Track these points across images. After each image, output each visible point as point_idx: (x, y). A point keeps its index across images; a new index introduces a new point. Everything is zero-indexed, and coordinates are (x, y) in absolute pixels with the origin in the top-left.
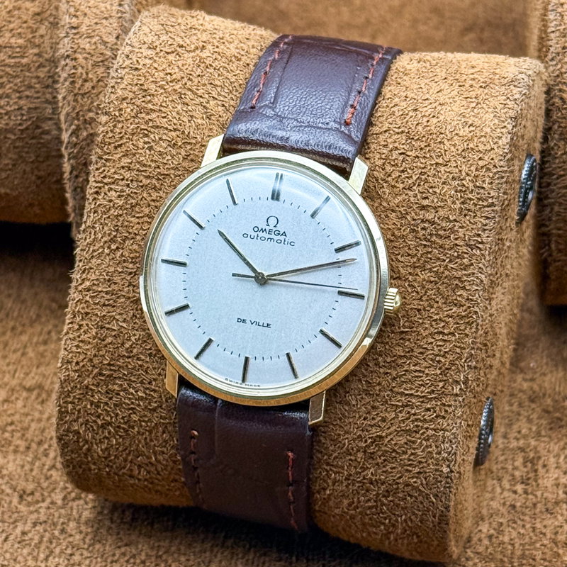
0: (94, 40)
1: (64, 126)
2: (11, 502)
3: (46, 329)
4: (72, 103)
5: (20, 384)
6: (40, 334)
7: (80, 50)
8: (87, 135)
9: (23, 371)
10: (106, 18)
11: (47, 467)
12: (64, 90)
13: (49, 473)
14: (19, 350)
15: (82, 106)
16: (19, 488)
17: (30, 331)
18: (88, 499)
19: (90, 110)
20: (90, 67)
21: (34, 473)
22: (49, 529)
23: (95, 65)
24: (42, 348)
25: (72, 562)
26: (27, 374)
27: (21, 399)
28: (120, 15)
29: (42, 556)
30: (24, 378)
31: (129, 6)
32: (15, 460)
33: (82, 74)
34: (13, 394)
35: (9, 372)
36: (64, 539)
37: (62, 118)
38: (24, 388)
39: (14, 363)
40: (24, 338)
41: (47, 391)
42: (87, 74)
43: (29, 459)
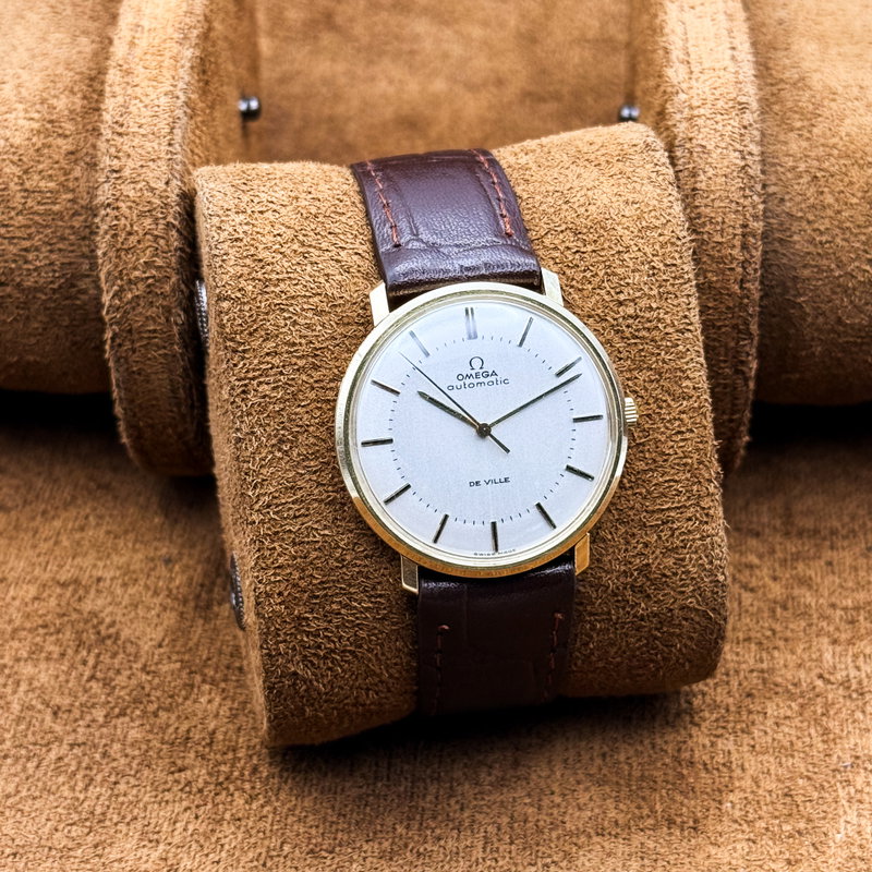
0: (139, 186)
1: (104, 286)
2: (43, 721)
3: (82, 513)
4: (113, 259)
5: (53, 579)
6: (76, 518)
7: (123, 198)
8: (132, 298)
9: (57, 563)
10: (153, 160)
11: (85, 678)
12: (104, 245)
13: (88, 685)
14: (51, 538)
15: (126, 263)
16: (52, 703)
17: (64, 515)
18: (134, 716)
19: (135, 268)
20: (135, 218)
21: (70, 685)
22: (88, 752)
23: (141, 215)
24: (77, 536)
25: (116, 792)
26: (61, 567)
27: (55, 595)
28: (169, 156)
29: (81, 785)
30: (57, 572)
31: (181, 146)
32: (48, 669)
33: (125, 225)
34: (44, 591)
35: (40, 564)
36: (107, 764)
37: (102, 276)
38: (58, 583)
39: (45, 554)
40: (57, 524)
41: (85, 587)
42: (132, 226)
43: (64, 668)
